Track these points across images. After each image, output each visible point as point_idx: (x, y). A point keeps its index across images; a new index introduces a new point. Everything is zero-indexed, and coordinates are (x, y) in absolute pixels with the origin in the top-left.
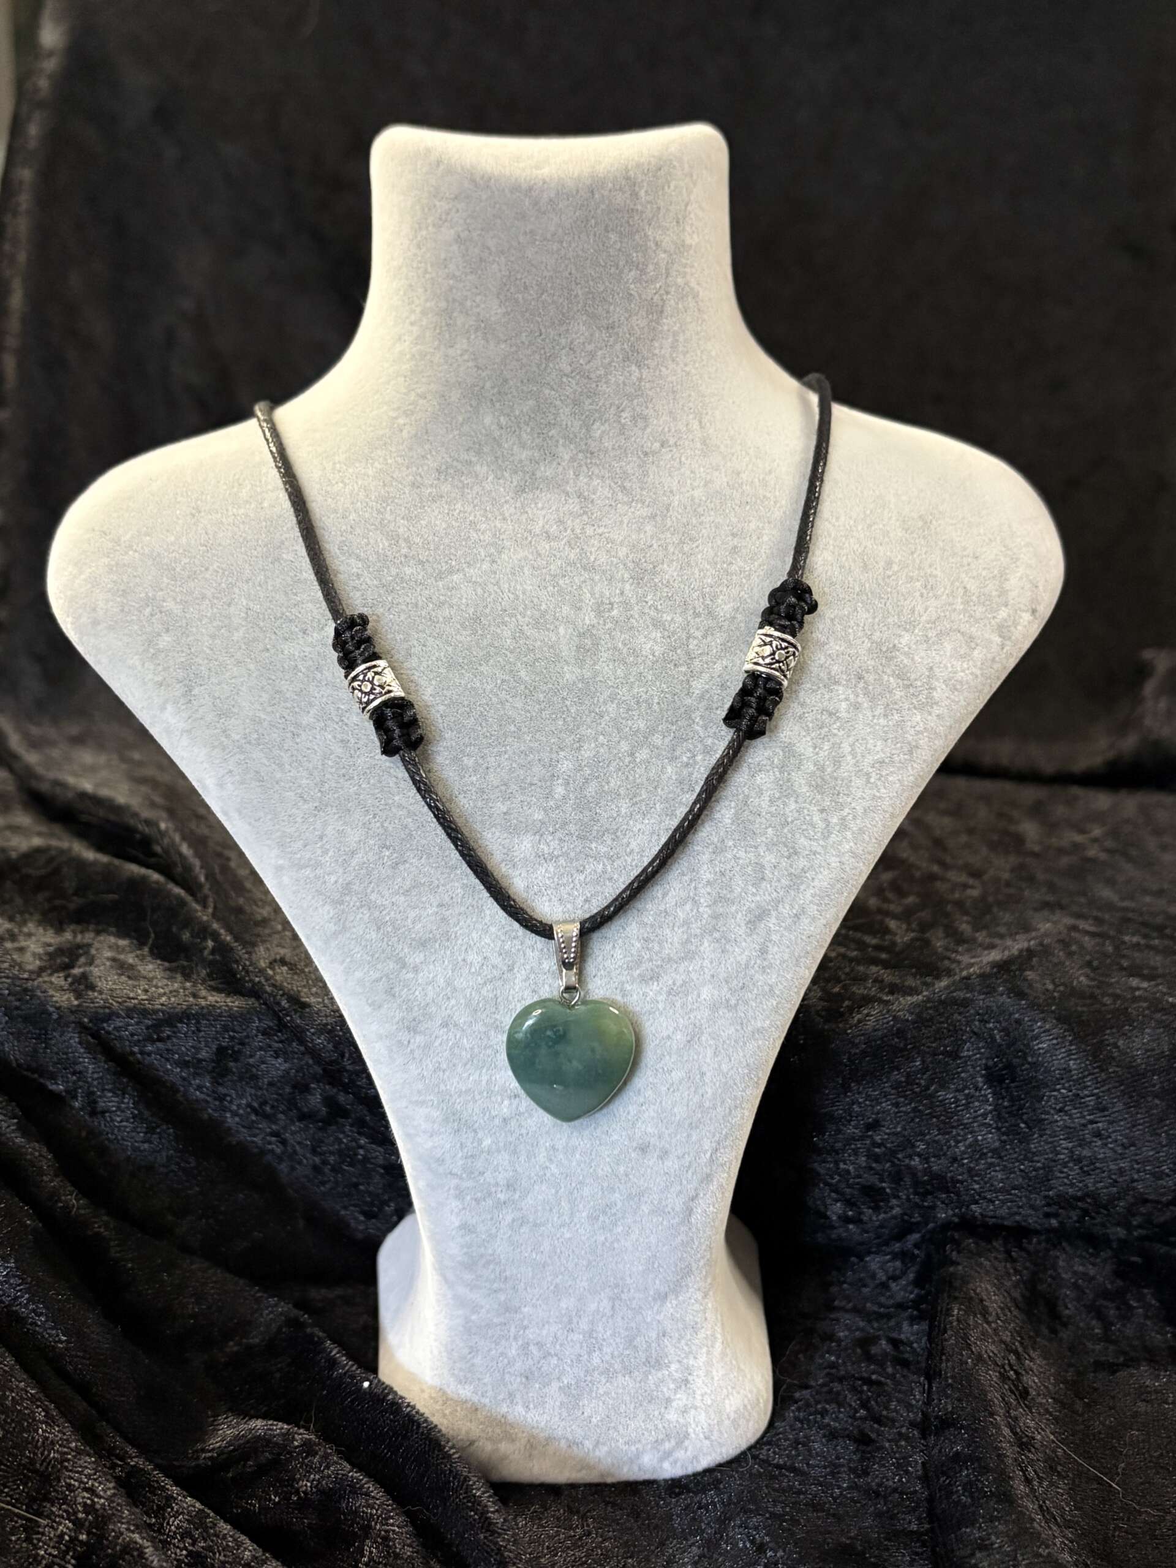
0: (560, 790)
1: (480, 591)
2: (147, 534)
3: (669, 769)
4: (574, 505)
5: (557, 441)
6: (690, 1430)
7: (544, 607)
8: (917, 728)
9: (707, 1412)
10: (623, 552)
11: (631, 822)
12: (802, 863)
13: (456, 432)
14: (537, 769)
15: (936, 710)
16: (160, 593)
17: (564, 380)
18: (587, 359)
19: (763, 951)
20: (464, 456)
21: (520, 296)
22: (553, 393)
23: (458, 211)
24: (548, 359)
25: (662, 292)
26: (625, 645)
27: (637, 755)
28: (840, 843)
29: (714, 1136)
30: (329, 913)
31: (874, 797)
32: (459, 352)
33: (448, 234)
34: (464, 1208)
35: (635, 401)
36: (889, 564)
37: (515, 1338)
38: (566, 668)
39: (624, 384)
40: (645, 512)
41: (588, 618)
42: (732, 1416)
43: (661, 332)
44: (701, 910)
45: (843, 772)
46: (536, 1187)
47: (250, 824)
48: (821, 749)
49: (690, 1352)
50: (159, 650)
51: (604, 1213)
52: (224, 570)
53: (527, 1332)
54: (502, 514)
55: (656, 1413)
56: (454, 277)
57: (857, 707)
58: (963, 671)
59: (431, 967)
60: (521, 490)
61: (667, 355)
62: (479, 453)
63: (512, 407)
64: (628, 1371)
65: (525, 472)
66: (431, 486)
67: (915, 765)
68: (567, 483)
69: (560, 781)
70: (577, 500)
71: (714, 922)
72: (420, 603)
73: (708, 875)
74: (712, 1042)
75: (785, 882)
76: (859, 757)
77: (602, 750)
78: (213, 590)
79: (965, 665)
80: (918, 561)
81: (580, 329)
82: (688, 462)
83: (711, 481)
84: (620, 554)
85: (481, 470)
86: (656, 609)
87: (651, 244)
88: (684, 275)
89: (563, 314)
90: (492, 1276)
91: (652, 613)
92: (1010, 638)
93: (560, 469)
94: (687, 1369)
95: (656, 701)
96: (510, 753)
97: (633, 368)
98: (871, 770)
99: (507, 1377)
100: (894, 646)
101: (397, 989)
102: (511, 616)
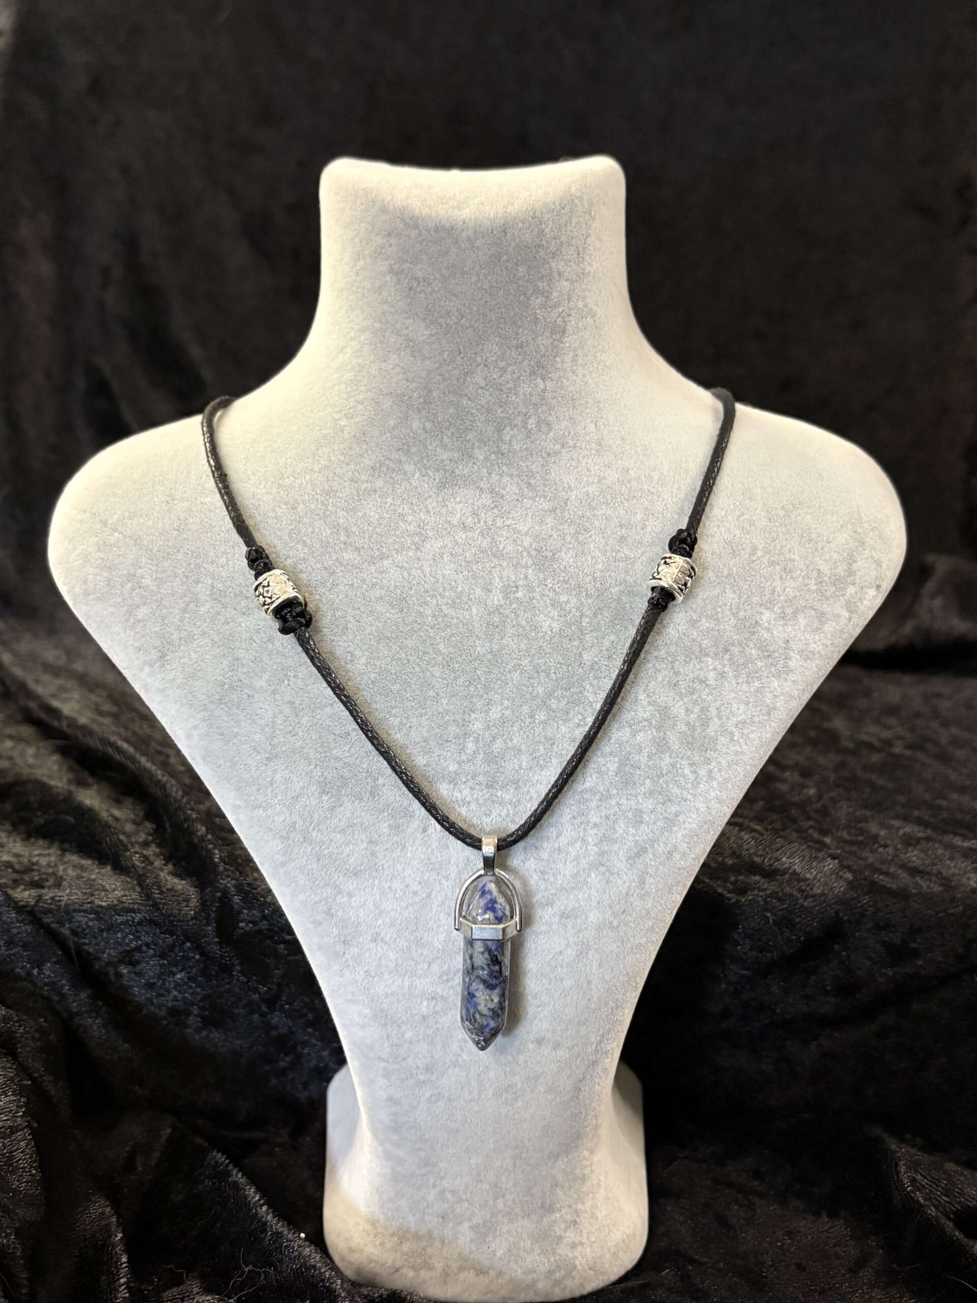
0: (471, 746)
1: (406, 575)
2: (130, 518)
3: (563, 729)
4: (486, 499)
5: (473, 444)
6: (577, 1263)
7: (460, 589)
8: (775, 693)
9: (591, 1246)
10: (527, 541)
11: (531, 774)
12: (673, 809)
13: (389, 435)
14: (453, 729)
15: (792, 677)
16: (140, 571)
17: (480, 391)
18: (499, 374)
19: (642, 883)
20: (395, 456)
21: (443, 321)
22: (470, 403)
23: (391, 246)
24: (466, 374)
25: (564, 314)
26: (528, 623)
27: (537, 717)
28: (707, 792)
29: (599, 1031)
30: (278, 846)
31: (736, 753)
32: (391, 366)
33: (383, 266)
34: (391, 1085)
35: (540, 410)
36: (754, 550)
37: (434, 1186)
38: (477, 642)
39: (531, 394)
40: (546, 505)
41: (496, 598)
42: (613, 1250)
43: (563, 349)
44: (589, 848)
45: (711, 730)
46: (450, 1071)
47: (213, 769)
48: (692, 712)
49: (579, 1199)
50: (139, 621)
51: (507, 1091)
52: (193, 552)
53: (443, 1181)
54: (426, 507)
55: (549, 1249)
56: (387, 302)
57: (723, 675)
58: (815, 643)
59: (362, 893)
60: (442, 486)
61: (569, 369)
62: (407, 453)
63: (435, 415)
64: (527, 1215)
65: (445, 470)
66: (367, 481)
67: (773, 724)
68: (482, 480)
69: (471, 739)
70: (489, 496)
71: (601, 858)
72: (356, 585)
73: (595, 819)
74: (597, 956)
75: (660, 824)
76: (724, 718)
77: (507, 712)
78: (183, 570)
79: (817, 637)
80: (778, 547)
81: (492, 348)
82: (585, 461)
83: (605, 478)
84: (526, 543)
85: (409, 468)
86: (555, 591)
87: (555, 275)
88: (584, 298)
89: (479, 337)
90: (414, 1138)
91: (551, 595)
92: (856, 611)
93: (476, 467)
94: (576, 1211)
95: (553, 671)
96: (429, 714)
97: (539, 380)
98: (734, 729)
99: (427, 1218)
100: (757, 622)
101: (333, 910)
102: (433, 596)
